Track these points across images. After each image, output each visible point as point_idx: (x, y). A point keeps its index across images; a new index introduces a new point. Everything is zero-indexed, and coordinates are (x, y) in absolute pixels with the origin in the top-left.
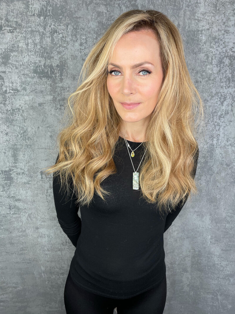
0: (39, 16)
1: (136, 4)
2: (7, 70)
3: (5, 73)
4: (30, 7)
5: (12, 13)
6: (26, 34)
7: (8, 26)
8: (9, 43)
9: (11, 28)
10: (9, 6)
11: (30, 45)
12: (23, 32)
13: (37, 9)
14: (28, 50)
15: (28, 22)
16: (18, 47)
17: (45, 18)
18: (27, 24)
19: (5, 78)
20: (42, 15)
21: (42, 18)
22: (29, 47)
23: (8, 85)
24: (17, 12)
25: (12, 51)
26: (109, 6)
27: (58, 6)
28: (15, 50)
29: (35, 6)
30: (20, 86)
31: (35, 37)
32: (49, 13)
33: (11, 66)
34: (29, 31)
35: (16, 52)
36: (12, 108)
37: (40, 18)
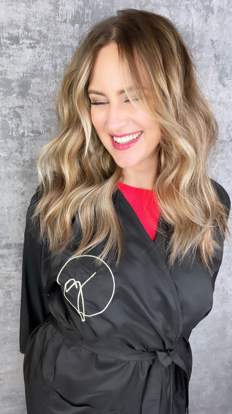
0: (73, 23)
1: (212, 5)
2: (26, 105)
3: (23, 109)
4: (60, 9)
5: (34, 18)
6: (54, 51)
7: (28, 38)
8: (29, 65)
9: (31, 42)
10: (29, 7)
11: (58, 67)
12: (49, 48)
13: (70, 12)
14: (56, 75)
15: (57, 32)
16: (42, 70)
17: (81, 27)
18: (55, 35)
19: (22, 115)
20: (77, 22)
21: (77, 26)
22: (58, 70)
23: (26, 126)
24: (41, 17)
25: (33, 76)
26: (173, 8)
27: (101, 8)
28: (37, 74)
29: (67, 7)
30: (43, 126)
31: (66, 55)
32: (88, 18)
33: (31, 98)
34: (58, 47)
35: (39, 77)
36: (31, 159)
37: (73, 25)
